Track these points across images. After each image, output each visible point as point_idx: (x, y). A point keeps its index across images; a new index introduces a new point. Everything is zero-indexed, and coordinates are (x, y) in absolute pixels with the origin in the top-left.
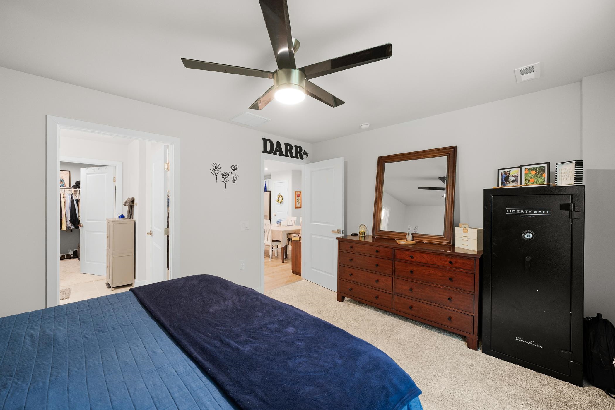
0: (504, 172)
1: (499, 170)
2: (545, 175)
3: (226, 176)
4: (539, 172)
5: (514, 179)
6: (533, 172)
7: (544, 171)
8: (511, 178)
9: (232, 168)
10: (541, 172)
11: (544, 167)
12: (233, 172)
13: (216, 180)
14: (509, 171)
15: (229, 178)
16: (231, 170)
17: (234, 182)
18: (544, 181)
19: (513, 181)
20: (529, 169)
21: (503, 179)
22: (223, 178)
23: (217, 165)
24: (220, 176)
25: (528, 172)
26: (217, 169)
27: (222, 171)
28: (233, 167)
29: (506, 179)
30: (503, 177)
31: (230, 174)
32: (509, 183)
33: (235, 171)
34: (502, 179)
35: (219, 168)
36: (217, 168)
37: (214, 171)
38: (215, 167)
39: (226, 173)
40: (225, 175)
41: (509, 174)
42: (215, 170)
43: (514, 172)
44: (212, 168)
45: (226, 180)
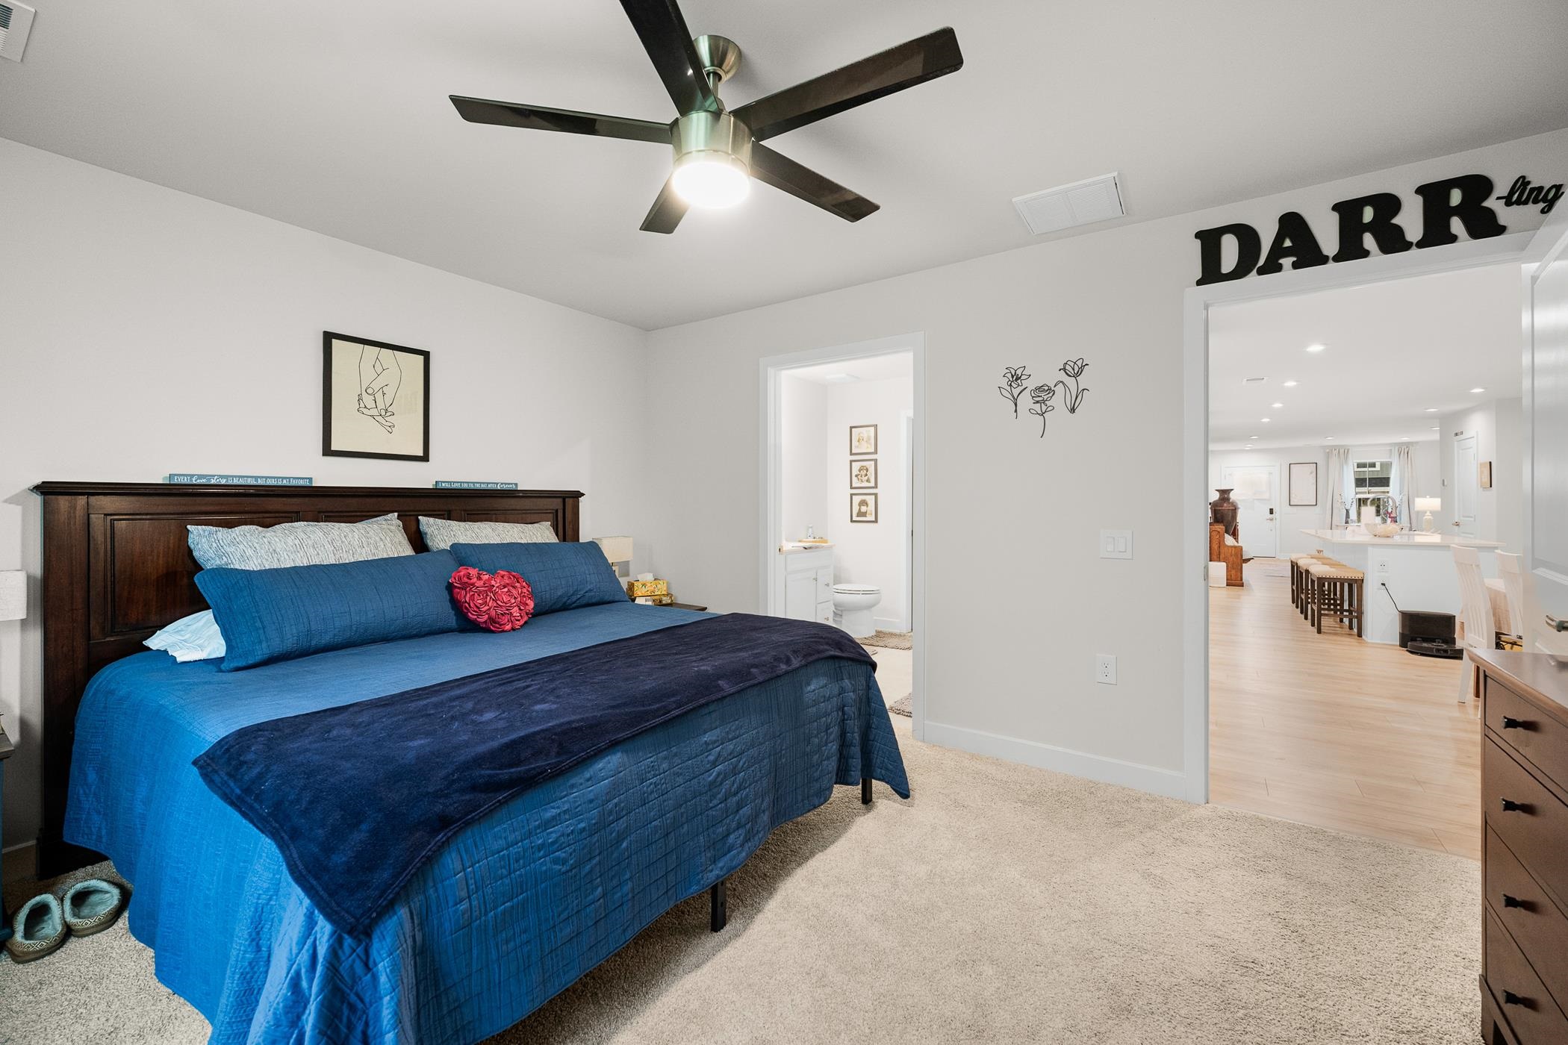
3: (1045, 397)
9: (1064, 369)
12: (1070, 382)
13: (1016, 411)
15: (1058, 401)
16: (1062, 376)
17: (1073, 410)
22: (1038, 402)
23: (1019, 372)
24: (1026, 401)
26: (1019, 381)
27: (1031, 384)
28: (1068, 367)
31: (1060, 389)
33: (1076, 375)
35: (1023, 377)
36: (1016, 380)
37: (1008, 388)
38: (1013, 377)
39: (1046, 388)
40: (1043, 393)
42: (1011, 385)
44: (1004, 383)
45: (1044, 408)
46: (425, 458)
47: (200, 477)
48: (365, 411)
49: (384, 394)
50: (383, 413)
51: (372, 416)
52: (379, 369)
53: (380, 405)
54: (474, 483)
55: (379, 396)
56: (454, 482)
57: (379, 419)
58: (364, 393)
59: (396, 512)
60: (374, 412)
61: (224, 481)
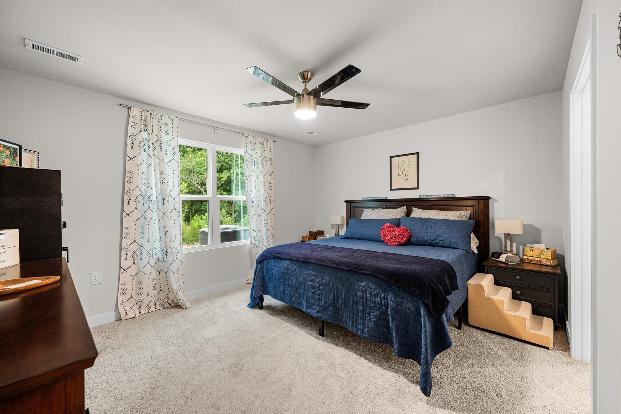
2: (17, 158)
6: (8, 152)
11: (17, 149)
18: (17, 165)
46: (418, 188)
47: (366, 198)
48: (400, 176)
49: (405, 170)
50: (405, 176)
51: (402, 177)
52: (403, 163)
53: (404, 174)
54: (433, 195)
55: (403, 171)
56: (425, 196)
57: (404, 178)
58: (399, 171)
59: (405, 206)
60: (402, 176)
61: (370, 199)
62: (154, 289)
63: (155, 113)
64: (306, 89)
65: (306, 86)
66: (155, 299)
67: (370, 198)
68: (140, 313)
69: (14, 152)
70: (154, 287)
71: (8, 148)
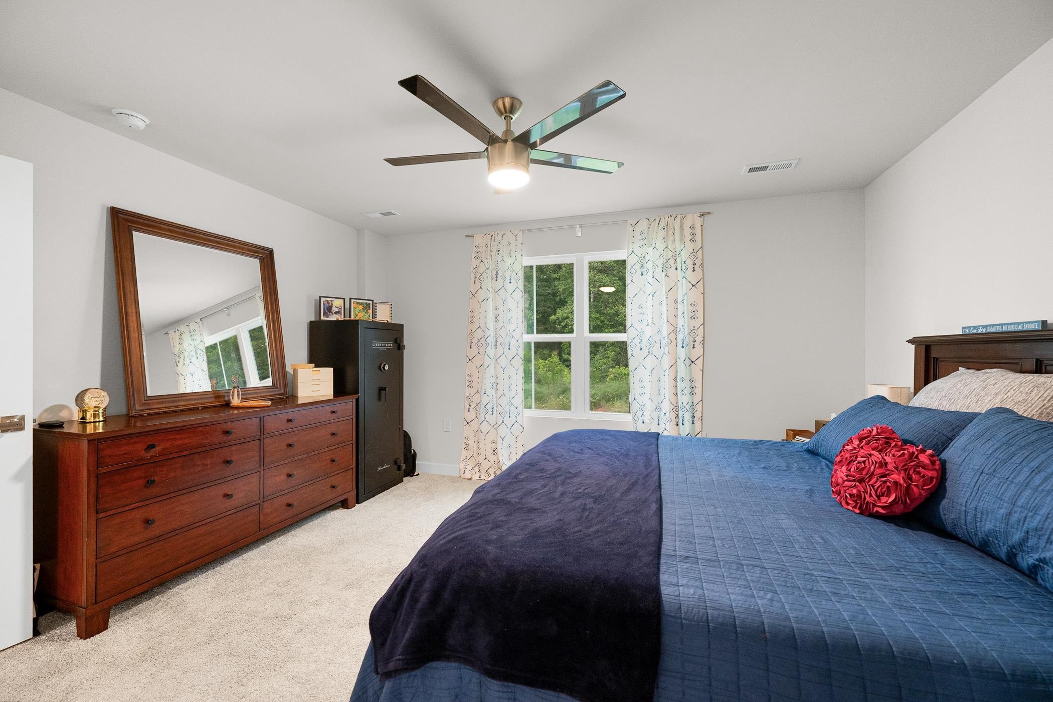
0: (327, 300)
1: (320, 297)
2: (371, 311)
4: (366, 308)
5: (338, 310)
6: (361, 307)
7: (369, 307)
8: (334, 309)
10: (367, 308)
11: (370, 304)
14: (332, 301)
18: (370, 317)
19: (336, 313)
20: (358, 303)
21: (326, 309)
25: (357, 306)
29: (329, 309)
30: (326, 307)
32: (333, 314)
34: (324, 308)
41: (332, 304)
43: (337, 303)
61: (984, 331)
62: (494, 454)
63: (496, 234)
64: (508, 131)
65: (508, 125)
66: (495, 468)
67: (984, 327)
68: (480, 477)
69: (367, 307)
70: (494, 451)
71: (361, 304)
